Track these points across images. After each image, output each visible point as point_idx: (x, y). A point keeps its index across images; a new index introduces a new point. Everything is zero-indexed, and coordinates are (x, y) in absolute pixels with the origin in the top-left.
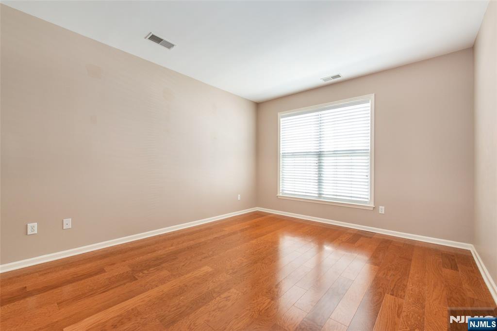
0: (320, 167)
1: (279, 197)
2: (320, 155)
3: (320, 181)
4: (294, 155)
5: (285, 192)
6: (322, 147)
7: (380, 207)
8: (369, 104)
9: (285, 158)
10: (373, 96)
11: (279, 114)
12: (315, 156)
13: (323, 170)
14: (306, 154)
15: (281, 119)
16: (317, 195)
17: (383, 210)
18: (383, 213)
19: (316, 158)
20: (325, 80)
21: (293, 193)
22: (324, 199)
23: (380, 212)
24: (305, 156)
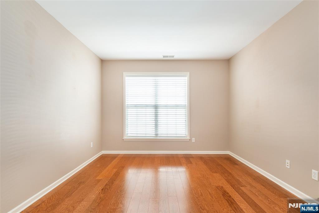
0: (156, 115)
1: (124, 140)
2: (156, 107)
3: (156, 125)
4: (136, 106)
5: (129, 135)
6: (157, 102)
7: (193, 138)
8: (187, 78)
9: (129, 108)
10: (189, 73)
11: (125, 74)
12: (153, 108)
13: (159, 117)
14: (146, 106)
15: (126, 78)
16: (154, 135)
17: (194, 140)
18: (194, 142)
19: (154, 109)
20: (164, 57)
21: (136, 135)
22: (159, 137)
23: (193, 142)
24: (145, 108)
